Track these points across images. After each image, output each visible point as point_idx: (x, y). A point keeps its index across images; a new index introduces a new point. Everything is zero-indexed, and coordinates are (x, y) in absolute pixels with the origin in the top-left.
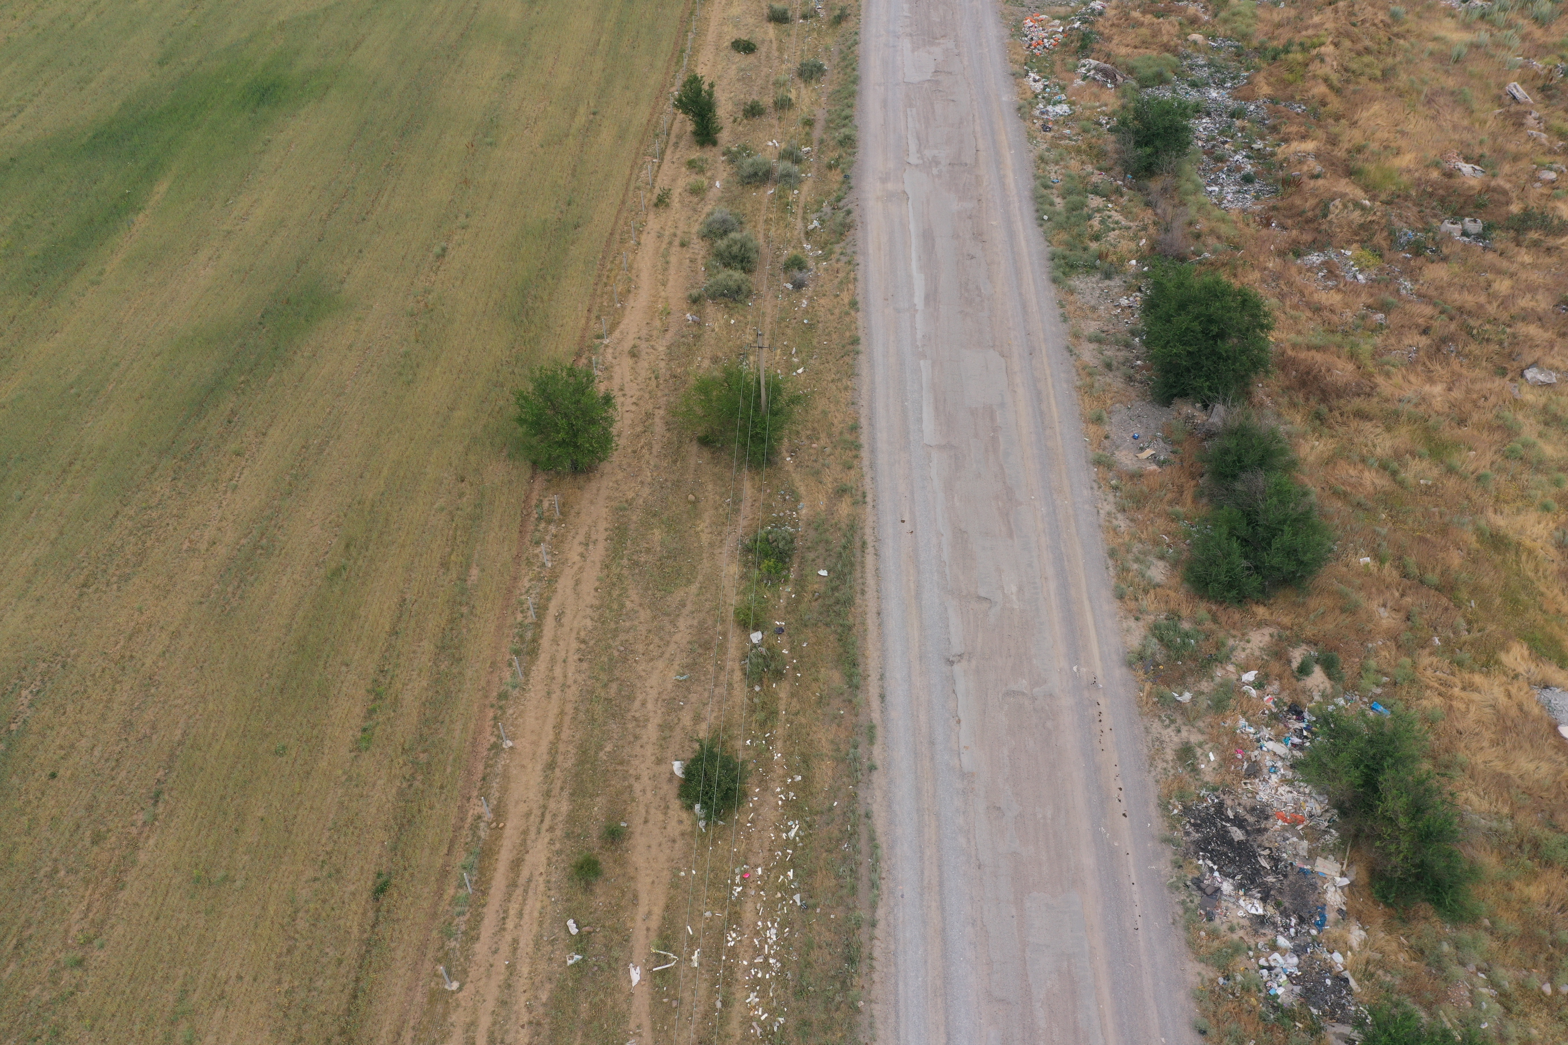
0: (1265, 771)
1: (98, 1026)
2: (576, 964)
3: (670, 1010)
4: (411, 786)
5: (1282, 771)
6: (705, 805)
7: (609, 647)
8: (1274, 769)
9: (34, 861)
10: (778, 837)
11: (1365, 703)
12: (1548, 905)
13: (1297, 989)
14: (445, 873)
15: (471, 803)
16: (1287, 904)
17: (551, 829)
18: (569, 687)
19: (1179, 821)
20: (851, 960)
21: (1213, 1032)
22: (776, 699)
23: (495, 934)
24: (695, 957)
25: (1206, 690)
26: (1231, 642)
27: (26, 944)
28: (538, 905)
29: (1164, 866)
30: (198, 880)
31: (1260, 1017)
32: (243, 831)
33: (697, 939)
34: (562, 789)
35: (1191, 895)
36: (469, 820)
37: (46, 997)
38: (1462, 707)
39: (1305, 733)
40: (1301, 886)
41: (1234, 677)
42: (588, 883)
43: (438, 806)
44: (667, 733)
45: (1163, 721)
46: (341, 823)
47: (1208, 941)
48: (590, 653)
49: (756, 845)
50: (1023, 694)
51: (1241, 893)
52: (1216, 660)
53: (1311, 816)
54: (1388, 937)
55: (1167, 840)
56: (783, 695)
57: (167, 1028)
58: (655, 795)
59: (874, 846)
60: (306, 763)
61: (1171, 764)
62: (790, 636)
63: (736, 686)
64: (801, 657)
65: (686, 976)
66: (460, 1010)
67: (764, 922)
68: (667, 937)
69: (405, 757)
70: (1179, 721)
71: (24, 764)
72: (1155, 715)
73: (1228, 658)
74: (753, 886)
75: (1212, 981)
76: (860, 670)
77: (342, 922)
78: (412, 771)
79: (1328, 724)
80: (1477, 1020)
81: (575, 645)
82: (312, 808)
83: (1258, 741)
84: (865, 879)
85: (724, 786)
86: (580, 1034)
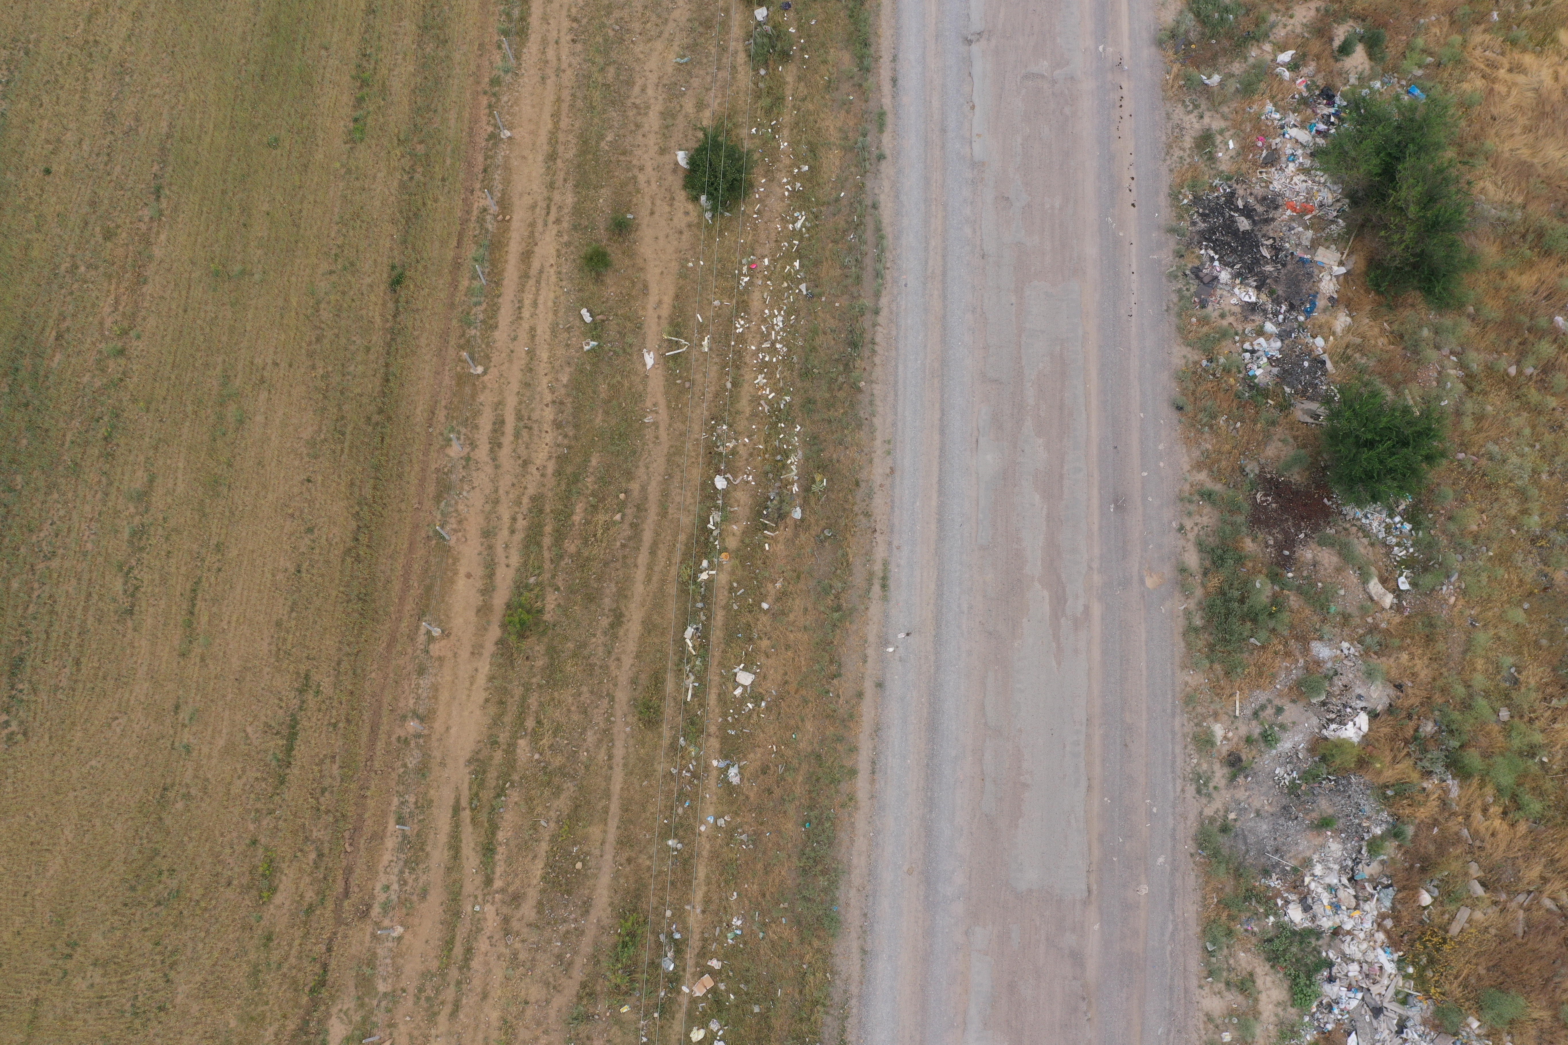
0: (1284, 159)
1: (153, 407)
2: (593, 349)
3: (683, 391)
4: (411, 178)
5: (1301, 160)
6: (711, 196)
7: (603, 26)
8: (1293, 157)
9: (52, 257)
10: (785, 228)
11: (1402, 86)
12: (1535, 294)
13: (1275, 370)
14: (457, 265)
15: (475, 196)
16: (1280, 292)
17: (558, 221)
18: (564, 71)
19: (1187, 211)
20: (854, 345)
21: (1189, 408)
22: (782, 84)
23: (512, 323)
24: (705, 342)
25: (1237, 72)
26: (1273, 17)
27: (66, 336)
28: (552, 295)
29: (1166, 256)
30: (217, 274)
31: (1236, 395)
32: (251, 226)
33: (707, 326)
34: (565, 180)
35: (1188, 283)
36: (475, 213)
37: (98, 383)
38: (1503, 90)
39: (1332, 119)
40: (1297, 276)
41: (1269, 57)
42: (598, 274)
43: (442, 199)
44: (670, 121)
45: (1186, 107)
46: (347, 216)
47: (1198, 327)
48: (583, 33)
49: (763, 236)
50: (1043, 76)
51: (1238, 281)
52: (1253, 38)
53: (1321, 205)
54: (1372, 323)
55: (1172, 230)
56: (789, 79)
57: (218, 409)
58: (660, 186)
59: (880, 237)
60: (301, 156)
61: (1188, 152)
62: (797, 12)
63: (740, 69)
64: (809, 36)
65: (697, 360)
66: (487, 391)
67: (771, 309)
68: (678, 325)
69: (402, 148)
70: (1203, 107)
71: (15, 160)
72: (1179, 100)
73: (1267, 35)
74: (760, 276)
75: (1195, 363)
76: (872, 50)
77: (364, 312)
78: (412, 163)
79: (1358, 108)
80: (1439, 398)
81: (566, 24)
82: (315, 202)
83: (1282, 127)
84: (870, 269)
85: (730, 177)
86: (600, 411)
